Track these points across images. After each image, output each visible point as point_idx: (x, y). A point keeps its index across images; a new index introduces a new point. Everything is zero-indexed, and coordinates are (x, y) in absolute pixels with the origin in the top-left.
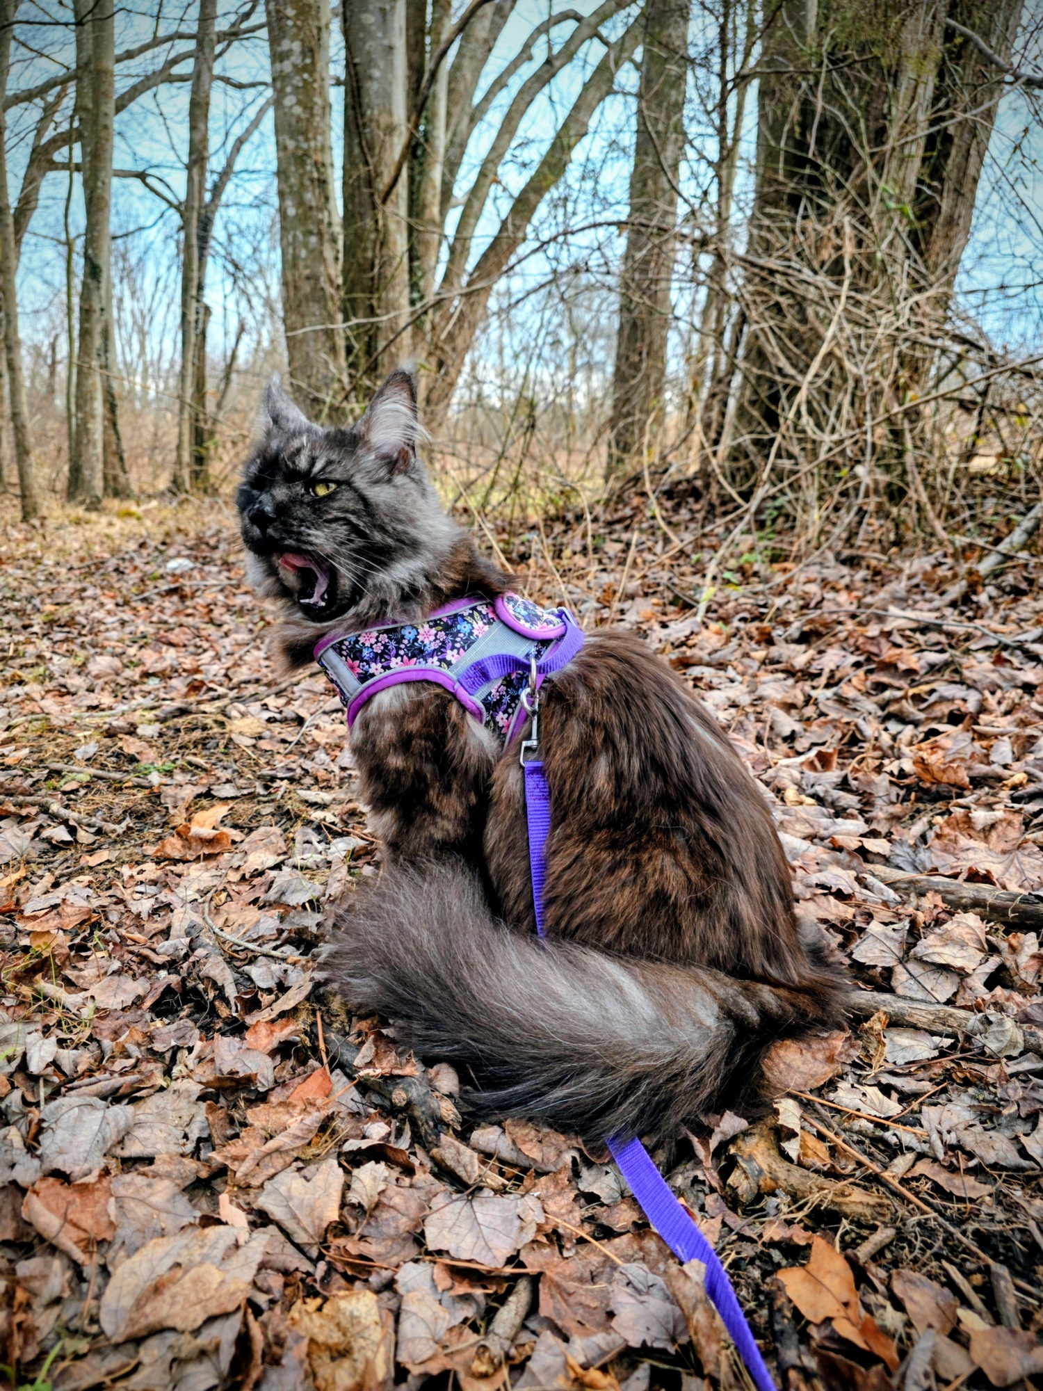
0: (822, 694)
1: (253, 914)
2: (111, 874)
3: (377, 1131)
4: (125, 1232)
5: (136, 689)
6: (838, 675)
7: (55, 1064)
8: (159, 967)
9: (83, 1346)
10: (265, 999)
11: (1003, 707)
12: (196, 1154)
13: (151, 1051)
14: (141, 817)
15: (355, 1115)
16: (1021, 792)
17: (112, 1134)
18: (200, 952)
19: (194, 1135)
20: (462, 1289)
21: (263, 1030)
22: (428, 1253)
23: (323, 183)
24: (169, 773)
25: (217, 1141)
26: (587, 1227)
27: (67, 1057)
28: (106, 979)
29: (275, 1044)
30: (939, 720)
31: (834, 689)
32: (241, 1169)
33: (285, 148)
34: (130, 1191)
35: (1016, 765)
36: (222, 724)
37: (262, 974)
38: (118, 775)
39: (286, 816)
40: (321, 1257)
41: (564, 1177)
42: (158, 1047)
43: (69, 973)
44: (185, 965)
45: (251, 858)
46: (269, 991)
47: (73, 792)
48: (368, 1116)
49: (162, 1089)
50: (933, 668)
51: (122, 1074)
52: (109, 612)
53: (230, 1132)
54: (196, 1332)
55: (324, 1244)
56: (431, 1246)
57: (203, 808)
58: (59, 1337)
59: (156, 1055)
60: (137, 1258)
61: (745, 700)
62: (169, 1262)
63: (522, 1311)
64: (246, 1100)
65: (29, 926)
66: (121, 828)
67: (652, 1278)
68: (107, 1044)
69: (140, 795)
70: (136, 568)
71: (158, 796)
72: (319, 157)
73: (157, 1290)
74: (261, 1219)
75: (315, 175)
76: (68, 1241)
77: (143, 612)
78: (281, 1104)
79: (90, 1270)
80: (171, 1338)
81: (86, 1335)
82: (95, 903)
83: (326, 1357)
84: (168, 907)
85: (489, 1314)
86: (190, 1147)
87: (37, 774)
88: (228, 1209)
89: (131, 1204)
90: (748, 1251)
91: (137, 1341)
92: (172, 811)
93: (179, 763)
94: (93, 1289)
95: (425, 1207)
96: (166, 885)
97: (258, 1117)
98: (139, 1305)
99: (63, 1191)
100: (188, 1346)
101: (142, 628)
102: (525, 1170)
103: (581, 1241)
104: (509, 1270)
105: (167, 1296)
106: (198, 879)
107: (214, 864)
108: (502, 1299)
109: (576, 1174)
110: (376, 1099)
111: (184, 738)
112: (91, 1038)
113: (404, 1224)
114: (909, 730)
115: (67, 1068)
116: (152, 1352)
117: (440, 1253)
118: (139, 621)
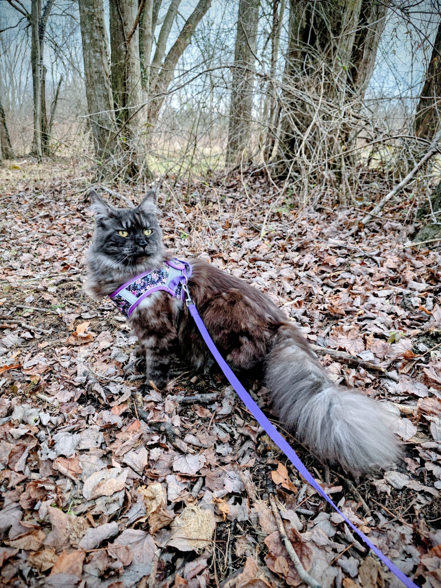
0: (302, 274)
1: (105, 366)
2: (50, 351)
3: (156, 438)
4: (85, 471)
5: (41, 267)
6: (308, 266)
7: (50, 421)
8: (77, 387)
9: (79, 502)
10: (116, 398)
11: (362, 282)
12: (101, 447)
13: (81, 416)
14: (56, 327)
15: (148, 434)
16: (361, 317)
17: (76, 443)
18: (90, 382)
19: (100, 442)
20: (184, 481)
21: (117, 408)
22: (174, 472)
23: (101, 28)
24: (63, 309)
25: (108, 444)
26: (219, 463)
27: (54, 419)
28: (60, 392)
29: (121, 413)
30: (340, 286)
31: (306, 272)
32: (117, 452)
33: (84, 11)
34: (84, 459)
35: (361, 307)
36: (80, 286)
37: (114, 389)
38: (44, 310)
39: (111, 327)
40: (143, 475)
41: (211, 450)
42: (83, 414)
43: (46, 390)
44: (86, 386)
45: (101, 344)
46: (117, 395)
47: (28, 317)
48: (153, 434)
49: (87, 428)
50: (341, 264)
51: (73, 424)
52: (19, 226)
53: (111, 441)
54: (112, 496)
55: (144, 471)
56: (175, 470)
57: (79, 323)
58: (72, 500)
59: (83, 418)
60: (90, 478)
61: (275, 276)
62: (101, 478)
63: (201, 485)
64: (115, 431)
65: (28, 373)
66: (50, 332)
67: (236, 475)
68: (65, 414)
69: (54, 318)
70: (26, 201)
71: (61, 318)
72: (99, 16)
73: (99, 486)
74: (125, 465)
75: (98, 25)
76: (69, 474)
77: (35, 226)
78: (126, 432)
79: (77, 481)
80: (104, 498)
81: (79, 499)
82: (49, 363)
83: (148, 500)
84: (74, 364)
85: (192, 487)
86: (99, 445)
87: (13, 309)
88: (114, 463)
89: (85, 463)
90: (262, 466)
91: (94, 499)
92: (67, 324)
93: (66, 304)
94: (79, 487)
95: (172, 459)
96: (72, 356)
97: (119, 436)
98: (94, 490)
99: (65, 460)
100: (110, 500)
101: (36, 235)
102: (201, 447)
103: (217, 466)
104: (197, 475)
105: (102, 487)
106: (83, 353)
107: (87, 346)
108: (195, 483)
109: (215, 447)
110: (155, 428)
111: (67, 293)
112: (60, 413)
113: (166, 464)
114: (330, 290)
115: (54, 423)
116: (99, 502)
117: (177, 472)
118: (34, 231)
